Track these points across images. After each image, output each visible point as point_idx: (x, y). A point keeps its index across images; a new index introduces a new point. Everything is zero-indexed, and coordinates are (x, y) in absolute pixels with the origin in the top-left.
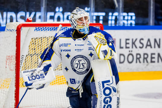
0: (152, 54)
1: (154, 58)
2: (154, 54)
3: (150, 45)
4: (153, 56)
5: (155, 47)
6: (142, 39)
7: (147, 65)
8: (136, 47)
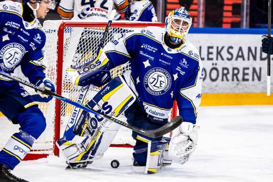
0: (244, 69)
1: (247, 74)
2: (248, 69)
3: (242, 56)
4: (246, 71)
5: (249, 59)
6: (231, 47)
7: (238, 84)
8: (223, 59)
